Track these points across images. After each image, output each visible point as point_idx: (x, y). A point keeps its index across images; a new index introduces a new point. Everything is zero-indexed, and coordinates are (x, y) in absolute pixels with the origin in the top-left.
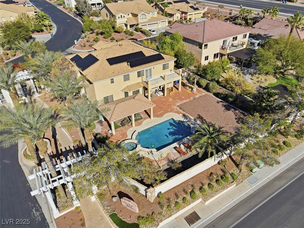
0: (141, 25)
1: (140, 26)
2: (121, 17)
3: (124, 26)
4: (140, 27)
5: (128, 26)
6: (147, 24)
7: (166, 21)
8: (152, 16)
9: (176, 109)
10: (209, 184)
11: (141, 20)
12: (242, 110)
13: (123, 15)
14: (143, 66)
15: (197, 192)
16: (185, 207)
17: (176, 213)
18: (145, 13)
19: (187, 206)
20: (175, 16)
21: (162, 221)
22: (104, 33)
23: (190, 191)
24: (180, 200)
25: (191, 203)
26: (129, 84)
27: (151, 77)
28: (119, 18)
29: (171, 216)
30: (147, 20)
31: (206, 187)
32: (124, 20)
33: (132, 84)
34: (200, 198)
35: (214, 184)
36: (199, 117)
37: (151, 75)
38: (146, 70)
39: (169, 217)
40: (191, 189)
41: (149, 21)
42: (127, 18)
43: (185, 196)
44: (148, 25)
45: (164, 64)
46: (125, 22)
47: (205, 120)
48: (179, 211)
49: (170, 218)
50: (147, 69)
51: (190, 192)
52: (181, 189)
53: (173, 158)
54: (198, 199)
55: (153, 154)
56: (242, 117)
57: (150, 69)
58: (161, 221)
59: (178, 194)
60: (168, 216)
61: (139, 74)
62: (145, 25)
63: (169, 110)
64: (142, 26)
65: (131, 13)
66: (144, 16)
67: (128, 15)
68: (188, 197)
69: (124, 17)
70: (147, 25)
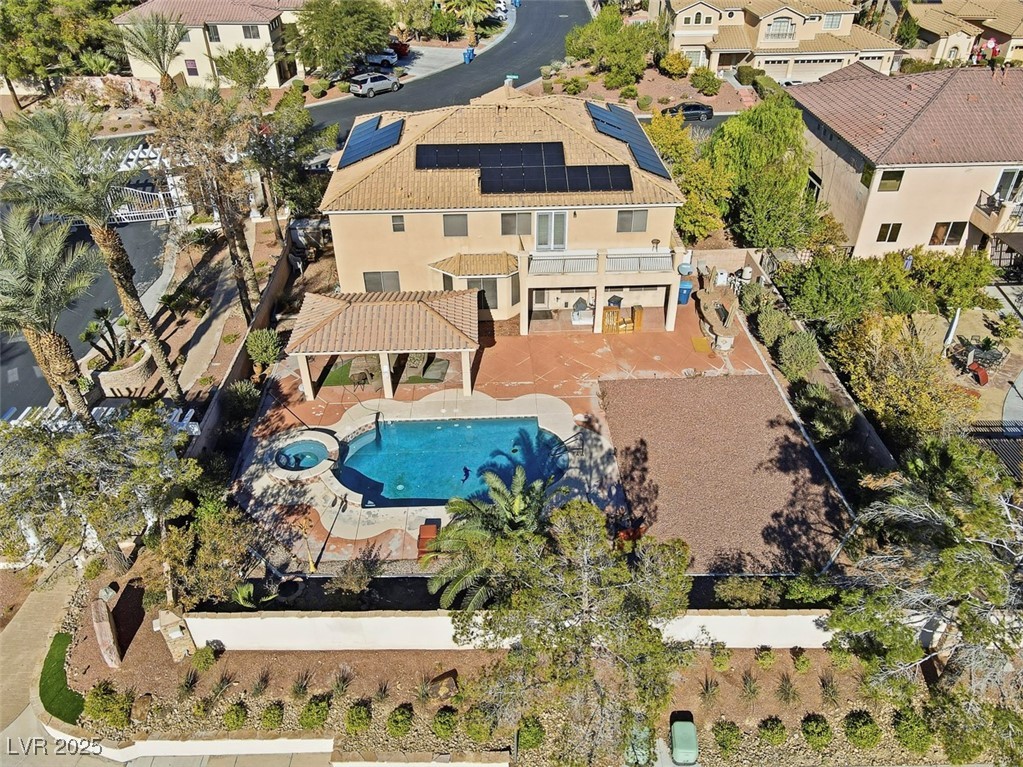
0: (763, 60)
1: (756, 64)
2: (698, 21)
3: (703, 54)
4: (755, 67)
5: (715, 57)
6: (791, 59)
7: (885, 59)
8: (828, 30)
9: (587, 391)
10: (407, 707)
11: (770, 40)
12: (843, 494)
13: (706, 13)
14: (528, 197)
15: (339, 710)
16: (252, 736)
17: (209, 738)
18: (789, 14)
19: (260, 739)
20: (942, 42)
21: (145, 739)
22: (610, 70)
23: (318, 692)
24: (257, 705)
25: (285, 736)
26: (465, 251)
27: (561, 246)
28: (687, 21)
29: (185, 738)
30: (794, 44)
31: (384, 711)
32: (706, 33)
33: (474, 252)
34: (329, 737)
35: (423, 717)
36: (638, 450)
37: (560, 240)
38: (540, 216)
39: (175, 738)
40: (327, 690)
41: (805, 46)
42: (722, 29)
43: (287, 699)
44: (797, 62)
45: (625, 207)
46: (707, 41)
47: (645, 470)
48: (225, 736)
49: (178, 743)
50: (544, 210)
51: (315, 697)
52: (294, 671)
53: (385, 555)
54: (319, 737)
55: (343, 511)
56: (812, 518)
57: (560, 218)
58: (146, 736)
59: (272, 682)
60: (178, 733)
61: (508, 224)
62: (780, 62)
63: (555, 387)
64: (767, 62)
65: (744, 10)
66: (785, 28)
67: (731, 15)
68: (294, 710)
69: (708, 20)
70: (792, 63)
